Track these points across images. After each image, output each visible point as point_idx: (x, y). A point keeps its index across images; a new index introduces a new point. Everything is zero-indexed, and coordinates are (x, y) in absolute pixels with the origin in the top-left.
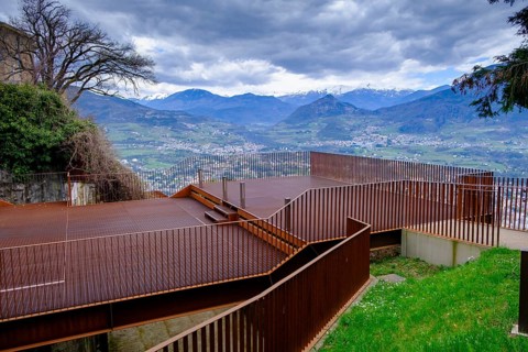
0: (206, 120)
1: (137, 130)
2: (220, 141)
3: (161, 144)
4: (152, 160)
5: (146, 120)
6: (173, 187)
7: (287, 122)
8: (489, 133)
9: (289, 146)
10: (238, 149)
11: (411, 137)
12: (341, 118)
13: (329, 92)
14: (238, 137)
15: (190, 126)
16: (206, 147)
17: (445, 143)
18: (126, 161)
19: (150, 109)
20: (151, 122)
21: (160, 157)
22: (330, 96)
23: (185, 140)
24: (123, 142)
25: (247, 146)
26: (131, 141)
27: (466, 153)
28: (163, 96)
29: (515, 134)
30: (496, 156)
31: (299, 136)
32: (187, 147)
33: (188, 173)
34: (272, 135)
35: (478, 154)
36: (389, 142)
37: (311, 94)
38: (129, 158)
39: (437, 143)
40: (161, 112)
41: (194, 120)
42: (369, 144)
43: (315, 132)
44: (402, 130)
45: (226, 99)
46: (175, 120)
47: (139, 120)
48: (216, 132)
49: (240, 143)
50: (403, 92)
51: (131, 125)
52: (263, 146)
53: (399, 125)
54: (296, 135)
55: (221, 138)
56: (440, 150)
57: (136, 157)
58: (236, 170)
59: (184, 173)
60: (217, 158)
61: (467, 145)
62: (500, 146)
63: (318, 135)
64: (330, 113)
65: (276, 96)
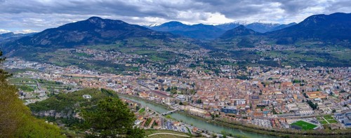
0: (180, 36)
1: (147, 41)
2: (188, 48)
3: (159, 48)
4: (154, 56)
5: (151, 36)
6: (165, 70)
7: (221, 38)
8: (315, 44)
9: (223, 50)
10: (197, 51)
11: (282, 46)
12: (248, 36)
13: (240, 24)
14: (198, 46)
15: (172, 39)
16: (181, 50)
17: (299, 49)
18: (141, 56)
19: (153, 31)
20: (154, 37)
21: (158, 55)
22: (242, 26)
23: (170, 46)
24: (140, 47)
25: (202, 50)
26: (144, 46)
27: (307, 53)
29: (325, 45)
30: (319, 55)
31: (228, 45)
32: (171, 50)
33: (172, 64)
34: (214, 44)
35: (313, 54)
36: (272, 49)
37: (231, 24)
38: (143, 55)
39: (294, 49)
40: (159, 32)
41: (174, 37)
42: (263, 50)
43: (235, 43)
44: (278, 43)
45: (189, 26)
46: (165, 36)
47: (148, 36)
48: (186, 43)
49: (198, 49)
50: (275, 25)
51: (144, 38)
52: (209, 51)
53: (276, 40)
54: (226, 45)
55: (188, 46)
56: (297, 52)
57: (147, 54)
58: (197, 62)
59: (170, 64)
60: (187, 56)
61: (307, 50)
62: (320, 50)
63: (237, 45)
64: (242, 34)
65: (214, 25)
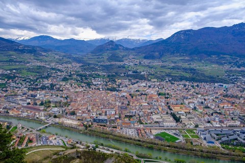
0: (51, 51)
1: (14, 55)
2: (60, 62)
3: (29, 63)
4: (24, 71)
5: (20, 50)
6: (37, 85)
7: (92, 53)
8: (181, 60)
9: (94, 64)
10: (69, 66)
11: (149, 61)
12: (117, 51)
13: (110, 39)
14: (69, 60)
15: (43, 54)
16: (53, 65)
17: (165, 64)
18: (9, 72)
19: (21, 45)
20: (23, 51)
21: (29, 70)
22: (112, 41)
23: (41, 61)
24: (7, 61)
25: (74, 64)
26: (11, 61)
27: (173, 68)
28: (27, 38)
29: (192, 60)
30: (185, 70)
31: (98, 60)
32: (43, 64)
33: (44, 78)
34: (85, 59)
35: (178, 69)
36: (140, 63)
37: (102, 40)
38: (11, 70)
39: (161, 64)
40: (28, 46)
41: (45, 51)
42: (131, 64)
43: (106, 58)
44: (145, 58)
45: (60, 41)
46: (35, 51)
47: (16, 50)
48: (57, 57)
49: (70, 63)
50: (143, 40)
51: (11, 53)
52: (81, 65)
53: (144, 55)
54: (97, 59)
55: (60, 60)
56: (163, 67)
57: (15, 69)
58: (70, 76)
59: (42, 78)
60: (59, 70)
61: (173, 65)
62: (186, 65)
63: (108, 59)
64: (112, 49)
65: (85, 40)
